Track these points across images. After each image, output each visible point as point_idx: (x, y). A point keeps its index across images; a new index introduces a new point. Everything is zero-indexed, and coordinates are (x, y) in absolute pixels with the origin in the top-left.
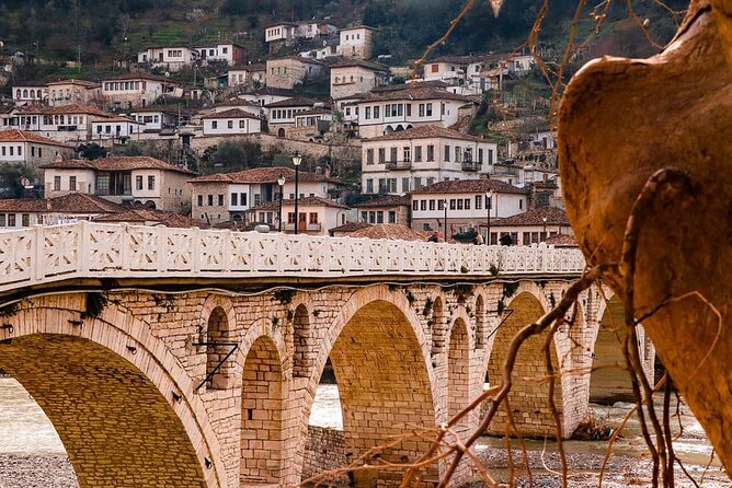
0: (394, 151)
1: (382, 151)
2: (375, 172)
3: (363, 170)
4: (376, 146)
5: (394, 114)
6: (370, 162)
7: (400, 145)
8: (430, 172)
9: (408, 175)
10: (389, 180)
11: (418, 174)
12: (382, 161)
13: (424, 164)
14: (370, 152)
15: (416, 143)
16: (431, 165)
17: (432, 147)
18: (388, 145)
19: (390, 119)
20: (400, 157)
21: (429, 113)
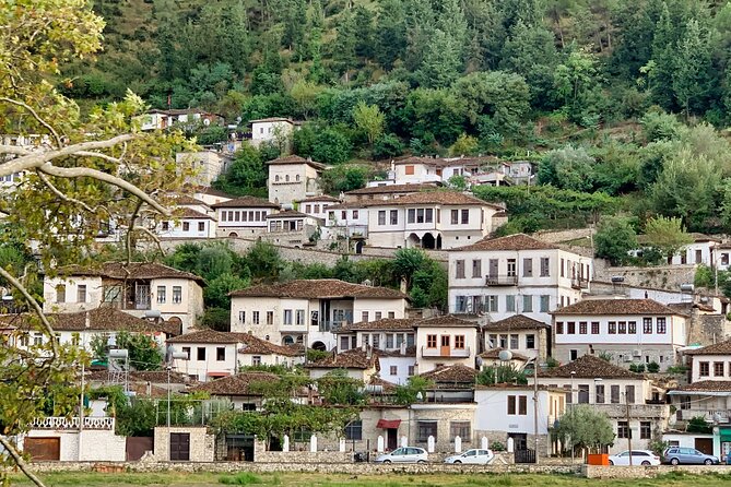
0: (494, 264)
1: (476, 263)
2: (468, 287)
3: (450, 285)
4: (469, 257)
5: (420, 220)
6: (461, 274)
7: (503, 257)
8: (546, 289)
9: (513, 292)
10: (487, 297)
11: (528, 291)
12: (477, 274)
13: (537, 278)
14: (460, 263)
15: (524, 254)
16: (545, 281)
17: (547, 259)
18: (485, 257)
19: (416, 226)
20: (503, 270)
21: (465, 220)
